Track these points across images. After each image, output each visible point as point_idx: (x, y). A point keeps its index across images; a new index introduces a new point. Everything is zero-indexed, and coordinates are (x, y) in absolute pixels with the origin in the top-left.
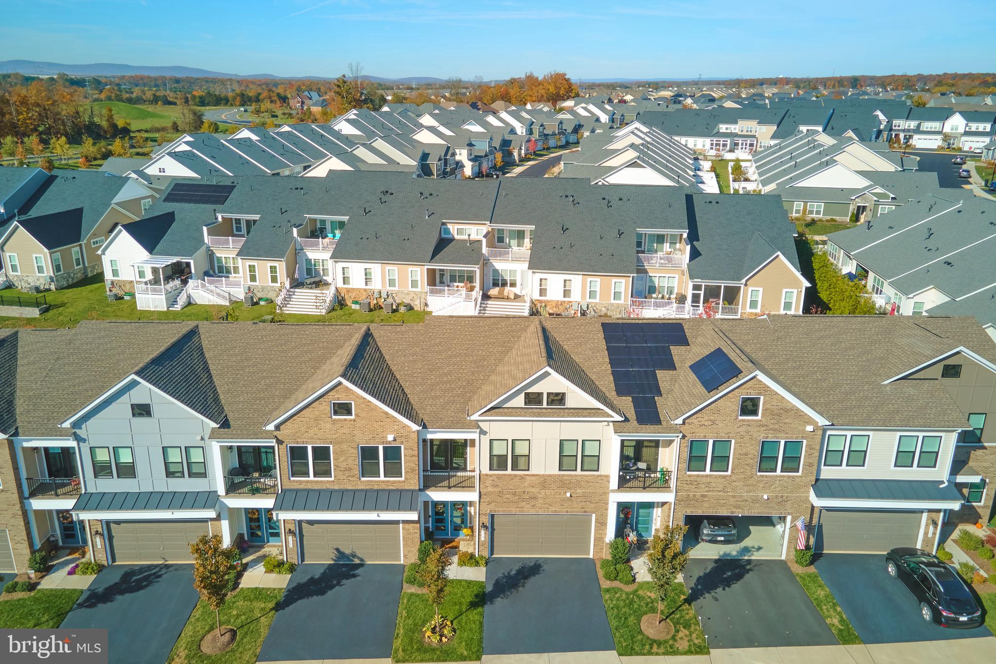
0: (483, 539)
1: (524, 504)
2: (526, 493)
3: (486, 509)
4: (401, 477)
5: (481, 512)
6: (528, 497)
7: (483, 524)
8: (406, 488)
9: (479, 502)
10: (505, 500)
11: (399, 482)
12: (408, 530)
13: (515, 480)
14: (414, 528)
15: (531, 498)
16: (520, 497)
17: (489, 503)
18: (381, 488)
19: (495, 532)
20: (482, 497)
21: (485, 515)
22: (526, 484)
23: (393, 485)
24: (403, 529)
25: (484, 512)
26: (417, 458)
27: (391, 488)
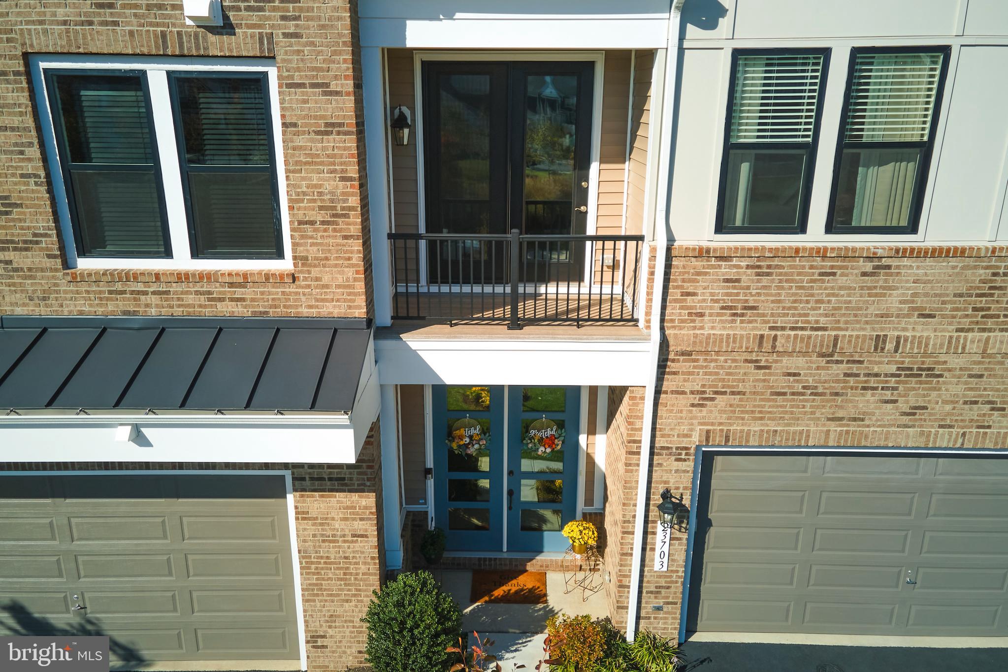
0: (658, 564)
1: (867, 402)
2: (890, 346)
3: (684, 429)
4: (280, 255)
5: (660, 442)
6: (893, 369)
7: (666, 495)
8: (305, 311)
9: (658, 392)
10: (782, 384)
11: (268, 277)
12: (325, 521)
13: (841, 281)
14: (352, 514)
15: (907, 372)
16: (855, 368)
17: (703, 399)
18: (178, 312)
19: (712, 534)
20: (671, 366)
21: (680, 454)
22: (893, 302)
23: (239, 292)
24: (302, 515)
25: (675, 442)
26: (351, 142)
27: (226, 309)
